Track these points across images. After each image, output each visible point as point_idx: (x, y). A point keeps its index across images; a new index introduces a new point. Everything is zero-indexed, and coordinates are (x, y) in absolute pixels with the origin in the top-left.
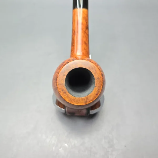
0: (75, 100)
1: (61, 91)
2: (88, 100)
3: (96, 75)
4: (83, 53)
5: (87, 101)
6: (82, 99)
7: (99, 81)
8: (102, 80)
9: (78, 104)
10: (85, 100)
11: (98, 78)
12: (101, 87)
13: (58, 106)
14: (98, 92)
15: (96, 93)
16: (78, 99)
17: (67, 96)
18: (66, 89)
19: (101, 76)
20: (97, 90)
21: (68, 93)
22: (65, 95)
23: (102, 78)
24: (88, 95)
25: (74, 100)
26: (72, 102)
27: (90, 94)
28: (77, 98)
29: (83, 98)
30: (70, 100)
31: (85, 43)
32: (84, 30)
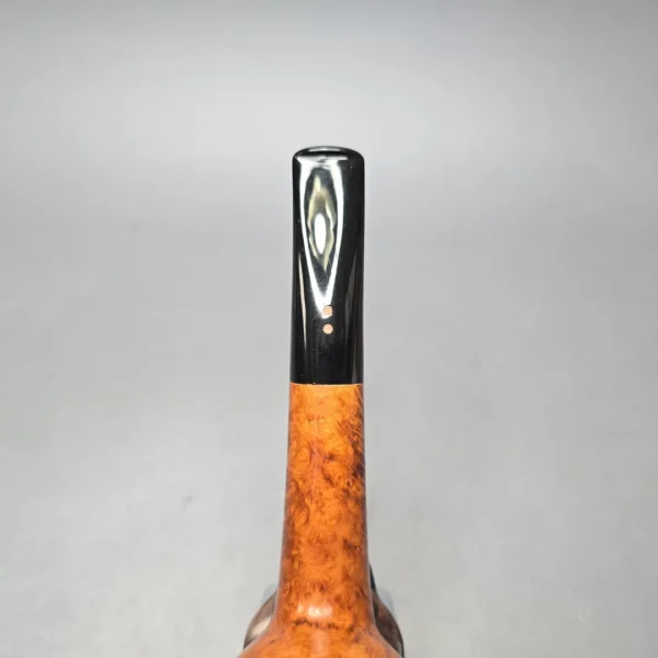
31: (347, 546)
32: (343, 484)
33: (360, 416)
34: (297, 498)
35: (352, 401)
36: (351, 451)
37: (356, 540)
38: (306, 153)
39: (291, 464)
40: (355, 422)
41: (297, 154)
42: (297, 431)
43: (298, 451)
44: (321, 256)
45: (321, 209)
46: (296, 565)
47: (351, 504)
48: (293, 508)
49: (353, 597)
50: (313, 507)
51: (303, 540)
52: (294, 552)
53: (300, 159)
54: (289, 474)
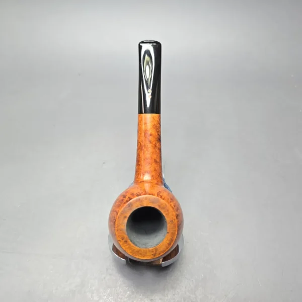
0: (140, 252)
1: (121, 239)
2: (158, 252)
3: (168, 216)
4: (152, 176)
5: (155, 254)
6: (149, 251)
7: (173, 225)
8: (177, 224)
9: (143, 257)
10: (153, 252)
11: (172, 221)
12: (175, 233)
13: (116, 254)
14: (172, 240)
15: (168, 242)
16: (144, 251)
17: (129, 247)
18: (127, 236)
19: (175, 218)
20: (170, 238)
21: (130, 243)
22: (126, 245)
23: (176, 221)
24: (157, 245)
25: (138, 252)
26: (136, 255)
27: (160, 243)
28: (143, 249)
29: (150, 249)
30: (133, 251)
31: (156, 161)
32: (154, 143)
33: (159, 123)
34: (140, 147)
35: (157, 119)
36: (156, 133)
37: (158, 160)
38: (143, 42)
39: (139, 137)
40: (158, 125)
41: (140, 43)
42: (140, 128)
43: (141, 134)
44: (148, 80)
45: (148, 64)
46: (140, 167)
47: (157, 149)
48: (139, 151)
49: (157, 177)
50: (145, 150)
51: (142, 159)
52: (140, 163)
53: (141, 44)
54: (138, 141)
